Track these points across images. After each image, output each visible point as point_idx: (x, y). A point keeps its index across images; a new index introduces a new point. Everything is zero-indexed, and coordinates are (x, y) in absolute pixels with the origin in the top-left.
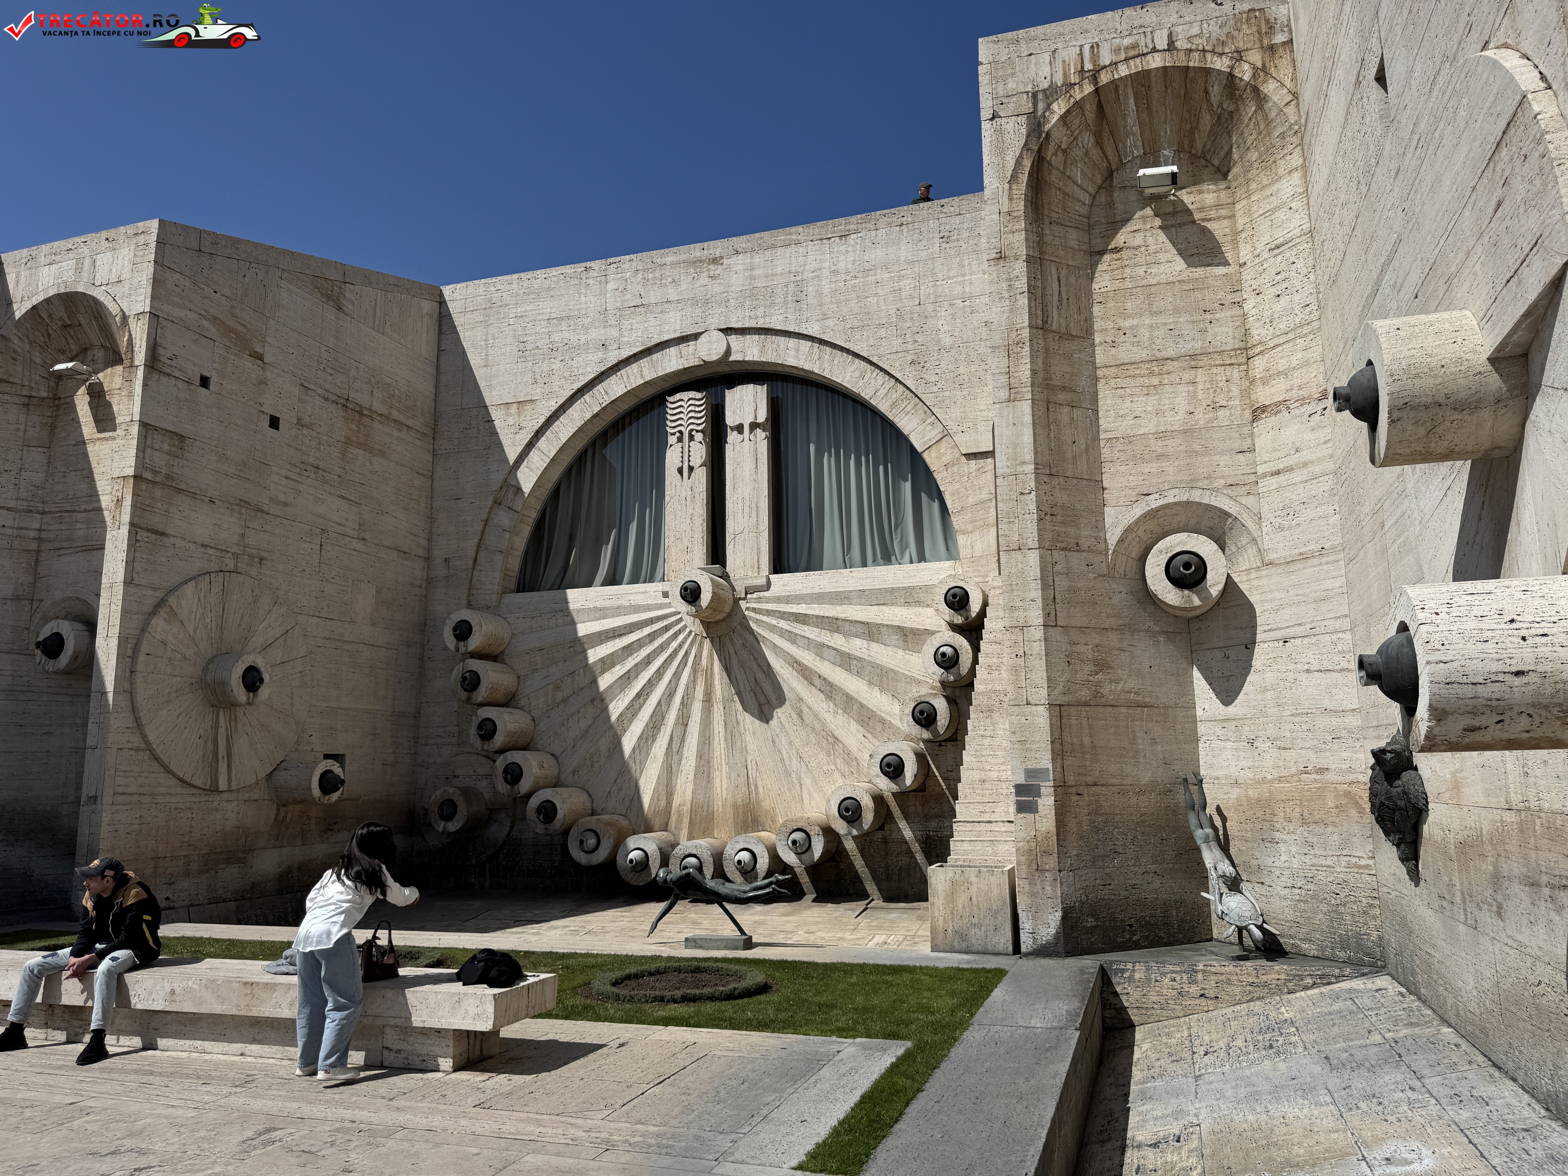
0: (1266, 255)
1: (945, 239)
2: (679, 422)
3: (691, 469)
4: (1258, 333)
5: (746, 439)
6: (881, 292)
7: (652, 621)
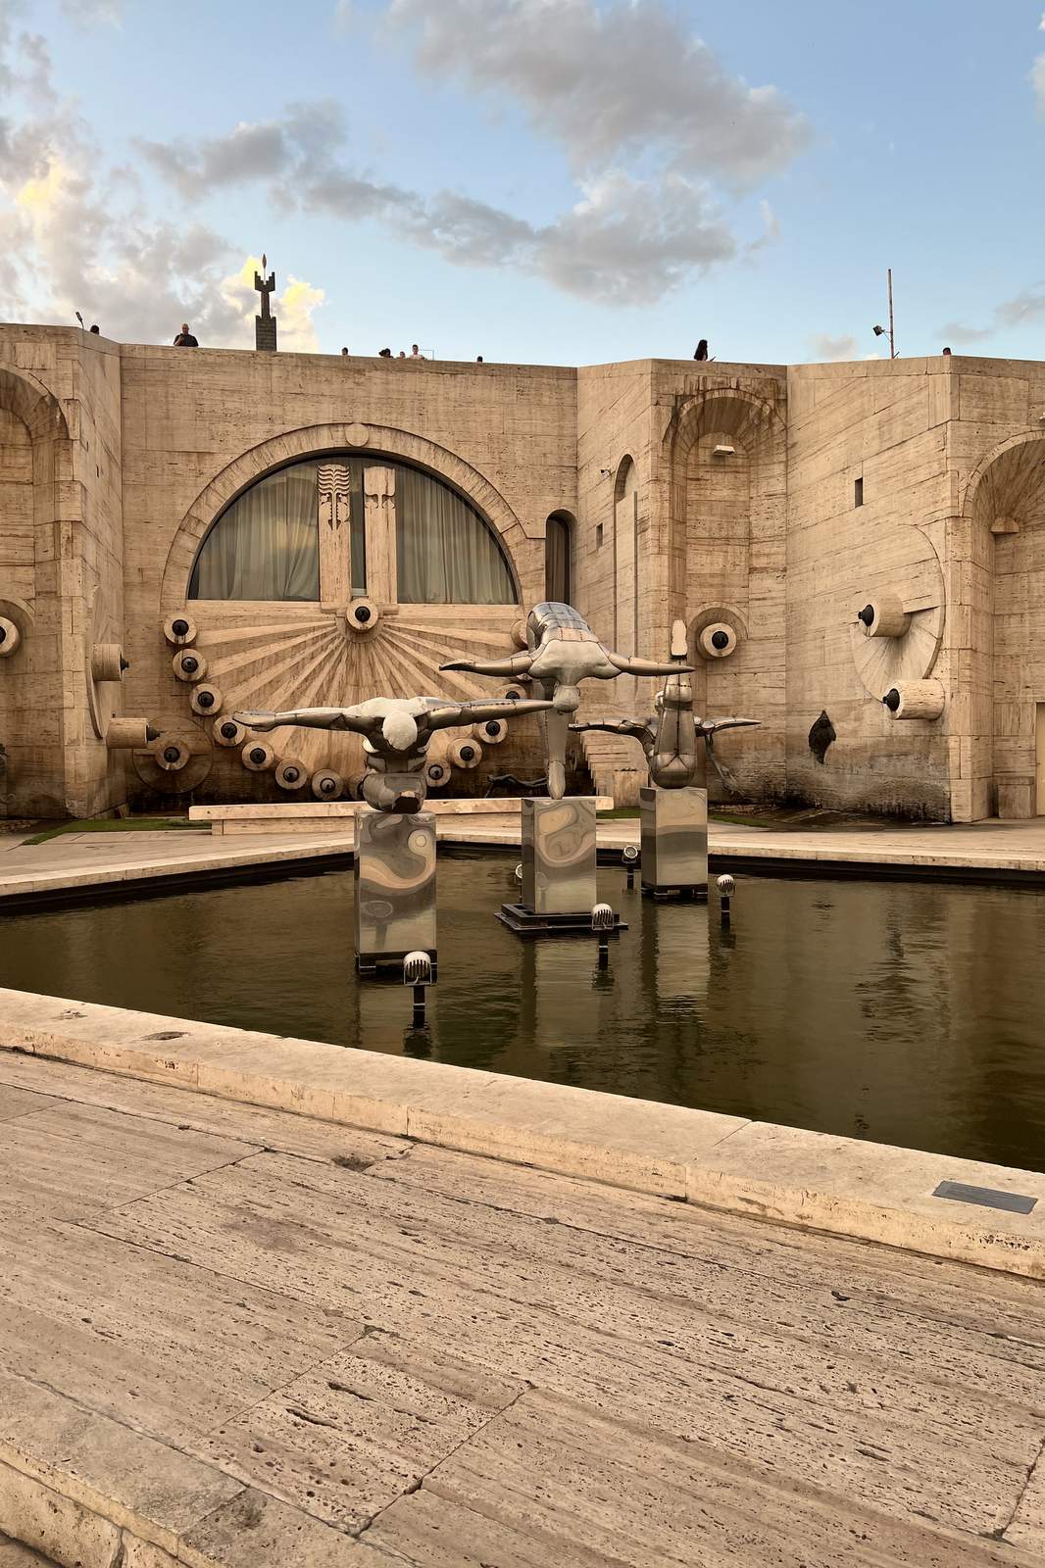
0: (763, 497)
1: (521, 392)
2: (329, 486)
3: (338, 522)
4: (756, 533)
5: (380, 505)
6: (479, 420)
7: (314, 629)
